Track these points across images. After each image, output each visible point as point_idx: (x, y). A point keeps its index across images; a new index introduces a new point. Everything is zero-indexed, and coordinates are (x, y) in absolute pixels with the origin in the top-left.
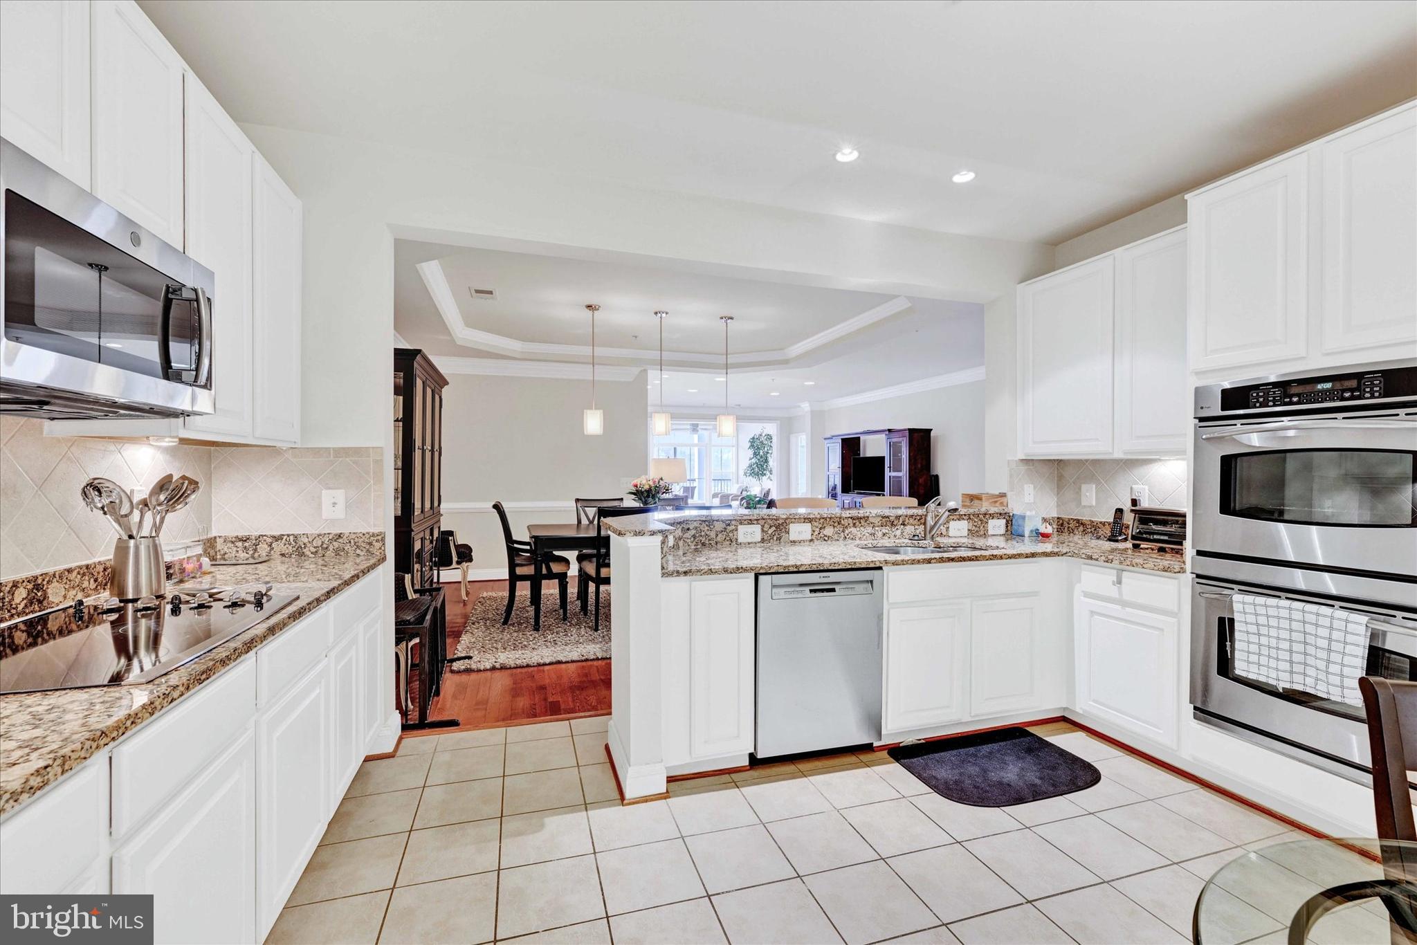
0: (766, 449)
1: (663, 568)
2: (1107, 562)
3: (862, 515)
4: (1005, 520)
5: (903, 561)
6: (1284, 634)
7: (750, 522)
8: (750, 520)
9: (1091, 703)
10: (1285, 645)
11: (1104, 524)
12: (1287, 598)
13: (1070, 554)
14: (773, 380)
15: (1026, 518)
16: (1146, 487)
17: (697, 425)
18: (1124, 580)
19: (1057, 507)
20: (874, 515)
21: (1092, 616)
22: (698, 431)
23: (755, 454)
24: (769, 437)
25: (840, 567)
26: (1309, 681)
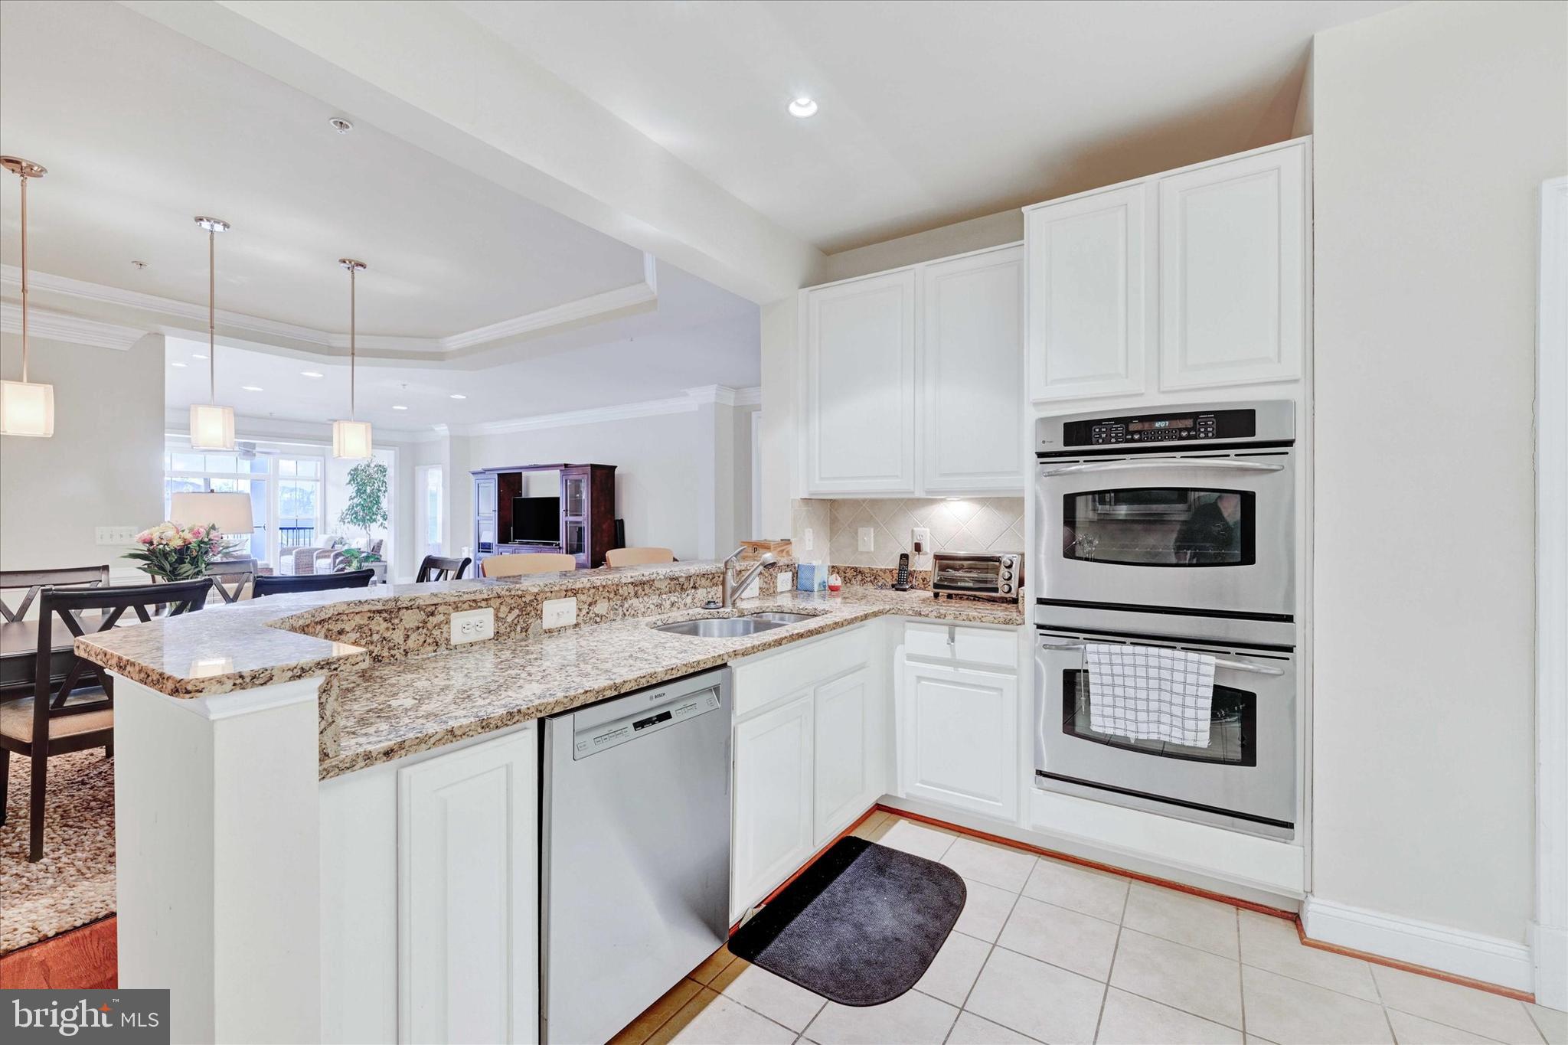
0: (376, 485)
1: (324, 755)
2: (939, 617)
3: (648, 578)
4: (791, 573)
5: (753, 648)
6: (1142, 683)
7: (475, 604)
8: (474, 601)
9: (918, 784)
10: (1142, 694)
11: (885, 571)
12: (1132, 643)
13: (894, 611)
14: (404, 385)
15: (816, 570)
16: (928, 530)
17: (253, 446)
18: (957, 637)
19: (830, 554)
20: (662, 577)
21: (918, 682)
22: (255, 455)
23: (359, 492)
24: (383, 470)
25: (680, 674)
26: (1164, 729)
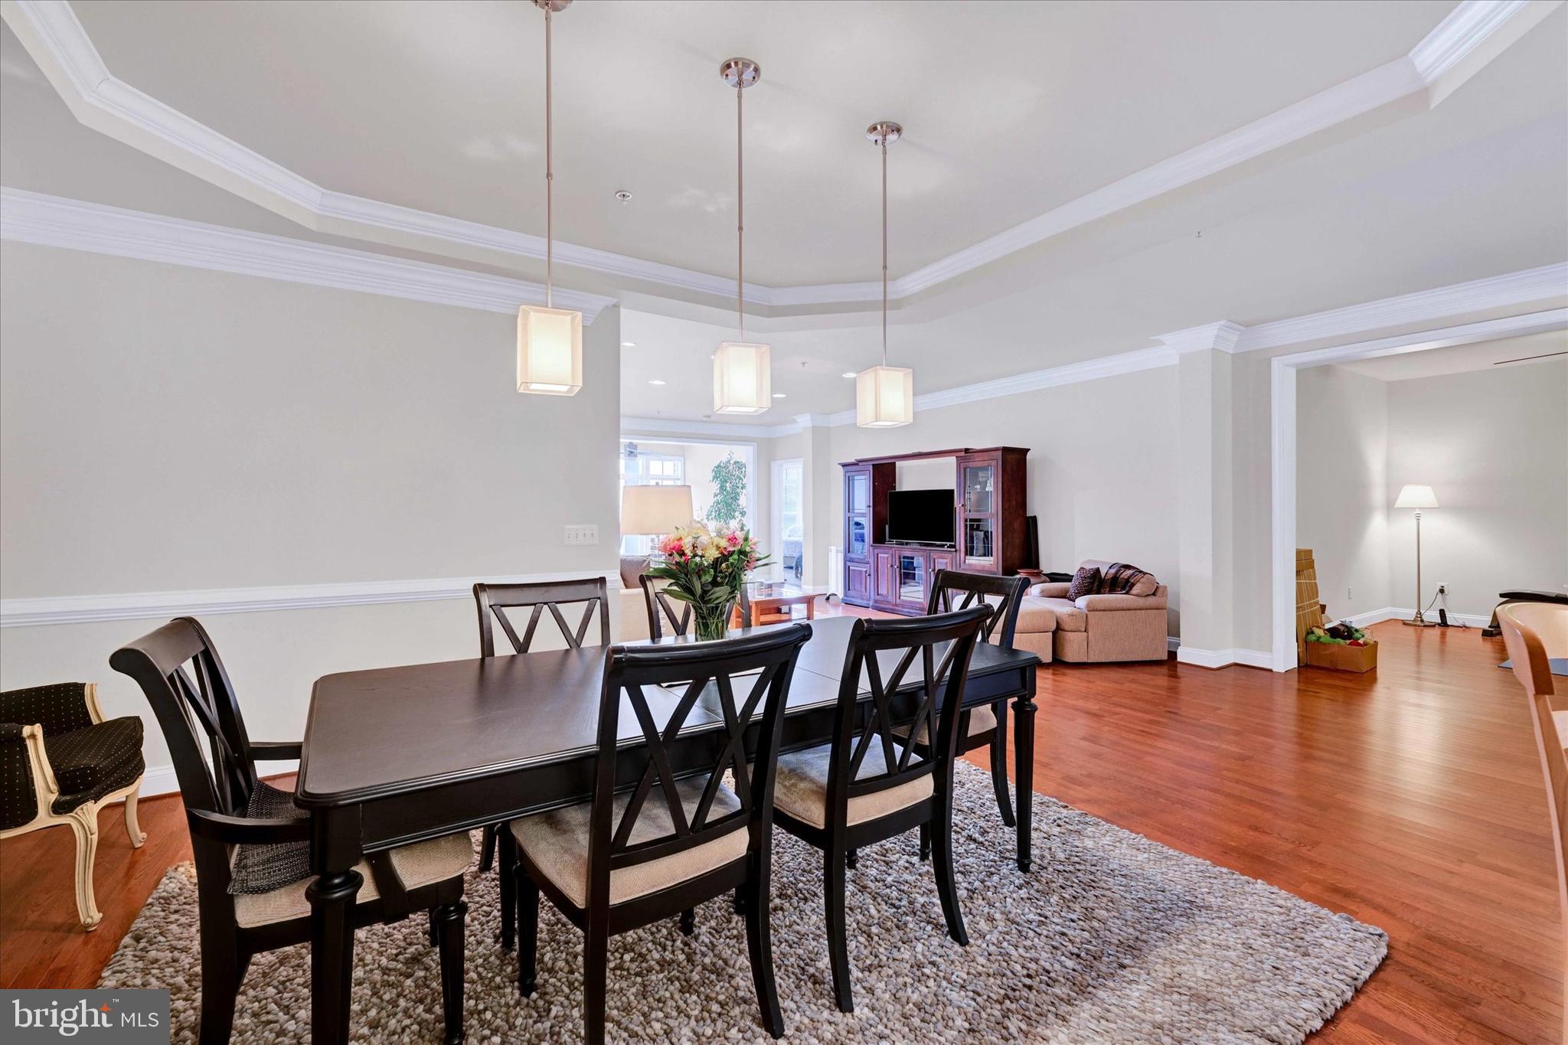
0: (736, 481)
17: (635, 446)
22: (636, 455)
23: (722, 488)
